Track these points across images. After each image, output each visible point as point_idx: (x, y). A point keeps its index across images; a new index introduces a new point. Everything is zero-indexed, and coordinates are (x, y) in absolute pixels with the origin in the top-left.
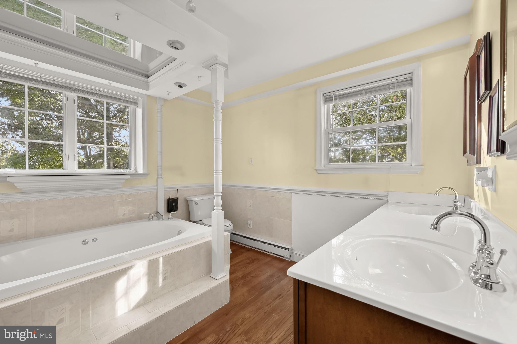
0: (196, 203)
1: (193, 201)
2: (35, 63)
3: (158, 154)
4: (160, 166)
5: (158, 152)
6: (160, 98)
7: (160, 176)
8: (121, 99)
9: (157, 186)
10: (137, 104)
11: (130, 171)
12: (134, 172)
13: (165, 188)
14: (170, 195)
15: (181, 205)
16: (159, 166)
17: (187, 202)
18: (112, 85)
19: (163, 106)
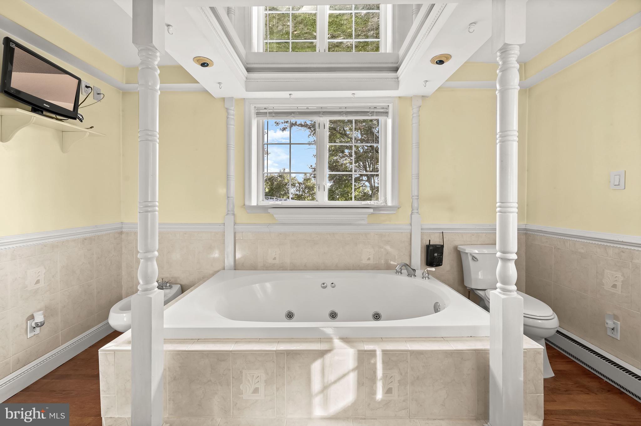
0: (474, 259)
1: (469, 254)
2: (290, 95)
3: (413, 178)
4: (416, 196)
5: (413, 176)
6: (416, 96)
7: (416, 211)
8: (368, 112)
9: (411, 225)
10: (387, 113)
11: (379, 203)
12: (383, 204)
13: (422, 229)
14: (430, 240)
15: (448, 257)
16: (413, 196)
17: (459, 254)
18: (356, 96)
19: (420, 106)
